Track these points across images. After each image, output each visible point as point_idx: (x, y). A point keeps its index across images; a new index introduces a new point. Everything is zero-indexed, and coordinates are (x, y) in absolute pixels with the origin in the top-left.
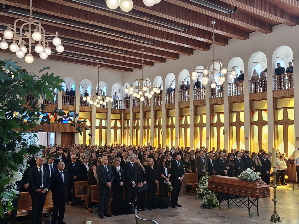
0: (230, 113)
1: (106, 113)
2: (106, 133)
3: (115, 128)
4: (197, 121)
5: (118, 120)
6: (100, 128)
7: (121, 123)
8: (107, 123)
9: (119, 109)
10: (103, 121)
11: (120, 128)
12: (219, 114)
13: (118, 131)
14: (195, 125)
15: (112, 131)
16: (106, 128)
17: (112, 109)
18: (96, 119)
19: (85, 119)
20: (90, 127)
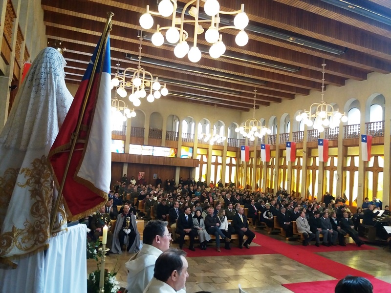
0: (344, 157)
1: (222, 150)
2: (221, 169)
3: (231, 165)
4: (310, 163)
5: (233, 157)
7: (236, 161)
8: (222, 160)
9: (235, 147)
10: (219, 158)
11: (235, 165)
12: (333, 157)
13: (233, 168)
14: (308, 168)
16: (221, 164)
17: (228, 147)
18: (213, 155)
19: (202, 155)
20: (207, 163)
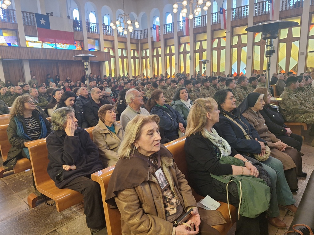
1: (125, 43)
2: (127, 62)
3: (134, 58)
5: (135, 50)
6: (122, 57)
7: (138, 53)
8: (127, 53)
9: (136, 39)
10: (124, 51)
11: (138, 58)
13: (136, 60)
15: (132, 60)
16: (126, 57)
17: (130, 38)
18: (119, 48)
19: (108, 48)
20: (114, 57)
